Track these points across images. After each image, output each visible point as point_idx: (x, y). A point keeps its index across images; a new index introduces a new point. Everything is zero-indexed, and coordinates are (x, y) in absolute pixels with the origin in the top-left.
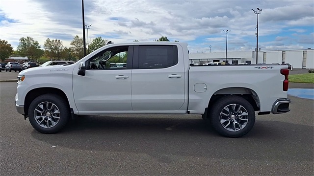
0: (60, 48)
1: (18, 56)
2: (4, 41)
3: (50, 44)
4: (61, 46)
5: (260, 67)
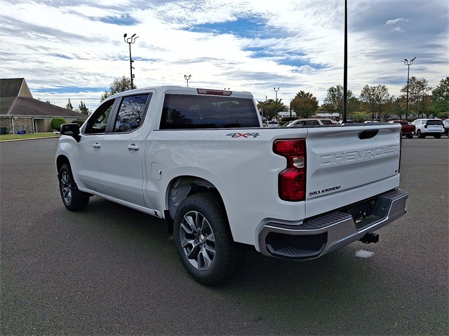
0: (383, 98)
2: (308, 94)
3: (369, 94)
4: (386, 95)
5: (235, 134)
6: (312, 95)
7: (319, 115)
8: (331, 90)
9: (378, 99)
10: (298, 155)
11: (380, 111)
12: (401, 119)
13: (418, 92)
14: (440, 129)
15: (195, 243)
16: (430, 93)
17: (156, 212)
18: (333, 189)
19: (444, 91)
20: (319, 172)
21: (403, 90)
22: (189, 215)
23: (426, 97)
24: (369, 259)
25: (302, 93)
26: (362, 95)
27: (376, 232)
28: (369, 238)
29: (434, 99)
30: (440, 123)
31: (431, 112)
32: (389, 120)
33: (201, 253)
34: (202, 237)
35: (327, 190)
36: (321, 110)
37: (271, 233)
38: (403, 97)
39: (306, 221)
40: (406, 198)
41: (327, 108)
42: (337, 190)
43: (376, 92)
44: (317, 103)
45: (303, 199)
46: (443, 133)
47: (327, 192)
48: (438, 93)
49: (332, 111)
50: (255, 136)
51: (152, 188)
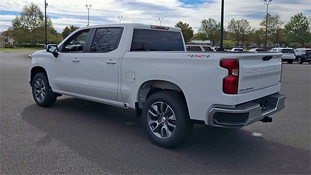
0: (246, 30)
1: (199, 40)
2: (186, 24)
3: (235, 26)
4: (248, 28)
5: (193, 55)
6: (188, 25)
7: (194, 41)
8: (204, 22)
9: (242, 31)
10: (234, 68)
11: (243, 41)
12: (259, 47)
13: (273, 25)
14: (291, 56)
15: (159, 122)
16: (283, 27)
17: (125, 105)
18: (250, 89)
19: (293, 26)
20: (245, 78)
21: (262, 24)
22: (155, 105)
23: (279, 30)
24: (260, 137)
25: (181, 23)
26: (229, 27)
27: (270, 116)
28: (267, 119)
29: (286, 32)
30: (292, 52)
31: (284, 42)
32: (250, 48)
33: (164, 128)
34: (164, 118)
35: (247, 89)
36: (195, 38)
37: (217, 112)
38: (261, 30)
39: (237, 106)
40: (285, 98)
41: (201, 37)
42: (252, 90)
43: (241, 25)
44: (192, 32)
45: (236, 93)
46: (294, 60)
47: (248, 90)
48: (288, 28)
49: (204, 39)
50: (208, 57)
51: (125, 88)
